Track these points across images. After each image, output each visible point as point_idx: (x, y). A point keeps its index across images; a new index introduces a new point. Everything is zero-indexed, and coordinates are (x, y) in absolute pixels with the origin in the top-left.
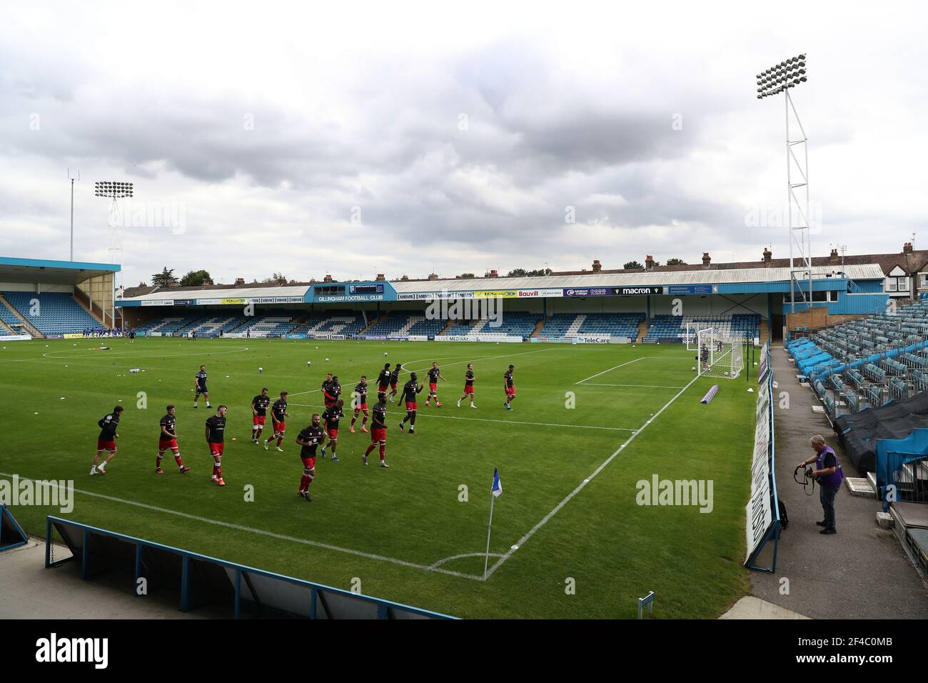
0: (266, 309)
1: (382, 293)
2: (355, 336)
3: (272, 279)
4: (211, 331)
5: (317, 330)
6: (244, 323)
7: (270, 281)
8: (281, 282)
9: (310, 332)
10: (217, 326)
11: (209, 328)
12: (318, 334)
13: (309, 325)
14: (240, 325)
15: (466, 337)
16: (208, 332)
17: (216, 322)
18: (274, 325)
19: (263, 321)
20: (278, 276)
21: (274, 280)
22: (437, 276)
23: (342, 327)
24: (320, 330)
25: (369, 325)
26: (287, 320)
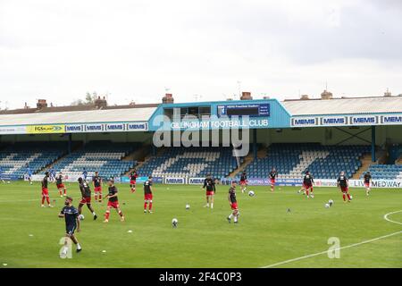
0: (85, 142)
1: (268, 116)
2: (225, 179)
3: (84, 101)
4: (10, 172)
5: (164, 171)
6: (55, 161)
7: (80, 104)
8: (101, 104)
9: (155, 174)
10: (18, 165)
11: (8, 168)
12: (169, 176)
13: (151, 163)
14: (51, 163)
15: (397, 181)
16: (7, 173)
17: (16, 159)
18: (101, 164)
19: (83, 158)
20: (92, 96)
21: (86, 102)
22: (331, 94)
23: (202, 167)
24: (170, 170)
25: (241, 164)
26: (118, 156)
